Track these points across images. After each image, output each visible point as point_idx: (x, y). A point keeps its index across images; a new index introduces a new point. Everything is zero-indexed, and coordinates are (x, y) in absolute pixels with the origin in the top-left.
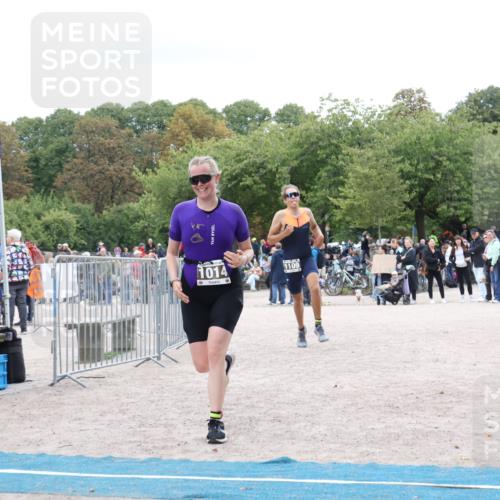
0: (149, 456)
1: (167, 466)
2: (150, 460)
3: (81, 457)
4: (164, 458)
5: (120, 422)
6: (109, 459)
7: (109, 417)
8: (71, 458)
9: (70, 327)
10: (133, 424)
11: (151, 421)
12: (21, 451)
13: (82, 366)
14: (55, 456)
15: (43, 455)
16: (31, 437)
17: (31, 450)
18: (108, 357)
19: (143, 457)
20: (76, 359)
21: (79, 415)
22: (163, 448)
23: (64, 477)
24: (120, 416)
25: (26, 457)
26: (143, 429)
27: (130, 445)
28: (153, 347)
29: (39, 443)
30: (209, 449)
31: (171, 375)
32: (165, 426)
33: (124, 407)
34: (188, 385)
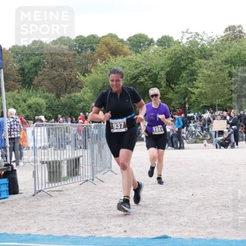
0: (88, 235)
1: (99, 240)
2: (89, 237)
3: (50, 235)
4: (97, 236)
5: (72, 216)
6: (66, 236)
7: (66, 213)
8: (45, 236)
9: (43, 163)
10: (79, 217)
12: (17, 233)
13: (50, 185)
14: (36, 235)
15: (29, 234)
16: (23, 225)
17: (22, 232)
18: (65, 179)
19: (85, 235)
20: (47, 181)
21: (49, 212)
22: (96, 230)
24: (72, 213)
25: (20, 236)
26: (84, 220)
27: (77, 229)
28: (90, 173)
29: (27, 228)
30: (122, 231)
31: (99, 189)
32: (97, 218)
33: (74, 208)
34: (111, 195)
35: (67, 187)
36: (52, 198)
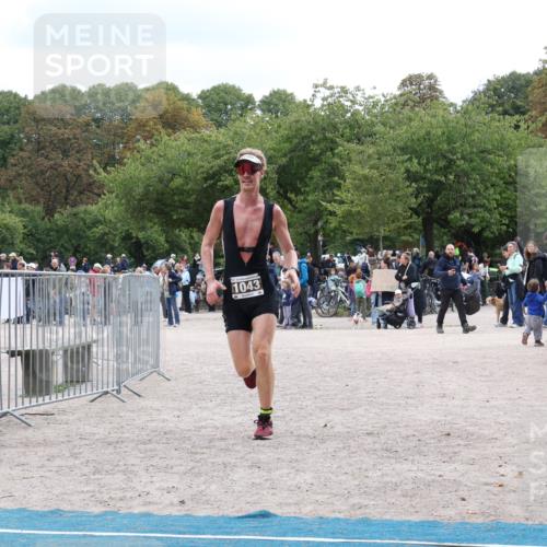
0: (104, 509)
1: (125, 521)
2: (106, 514)
3: (24, 510)
4: (123, 511)
5: (71, 468)
6: (57, 512)
7: (58, 462)
8: (12, 511)
9: (12, 354)
10: (86, 470)
11: (107, 467)
13: (27, 400)
18: (59, 390)
19: (97, 510)
20: (20, 393)
21: (23, 460)
22: (121, 499)
24: (71, 462)
26: (97, 476)
27: (82, 496)
28: (112, 378)
30: (176, 501)
31: (133, 411)
32: (124, 472)
33: (76, 451)
34: (154, 424)
35: (63, 405)
36: (30, 430)
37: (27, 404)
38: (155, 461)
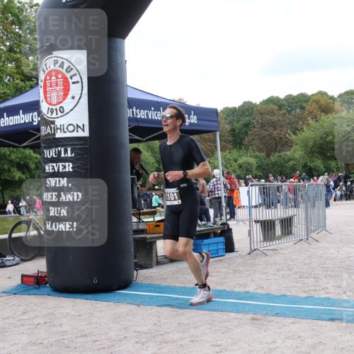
0: (306, 295)
1: (318, 301)
2: (307, 297)
3: (269, 294)
4: (316, 296)
5: (289, 275)
6: (285, 296)
7: (282, 272)
8: (263, 295)
9: (257, 222)
10: (296, 277)
11: (306, 275)
12: (236, 290)
13: (265, 243)
14: (255, 293)
15: (248, 292)
16: (241, 283)
17: (241, 290)
18: (279, 238)
19: (304, 295)
20: (262, 239)
21: (265, 271)
22: (314, 291)
23: (260, 305)
24: (288, 272)
25: (240, 293)
26: (301, 279)
27: (295, 289)
28: (304, 233)
29: (245, 285)
30: (342, 292)
31: (315, 249)
32: (314, 278)
33: (290, 267)
34: (326, 255)
35: (281, 246)
36: (267, 257)
37: (265, 245)
38: (328, 273)
